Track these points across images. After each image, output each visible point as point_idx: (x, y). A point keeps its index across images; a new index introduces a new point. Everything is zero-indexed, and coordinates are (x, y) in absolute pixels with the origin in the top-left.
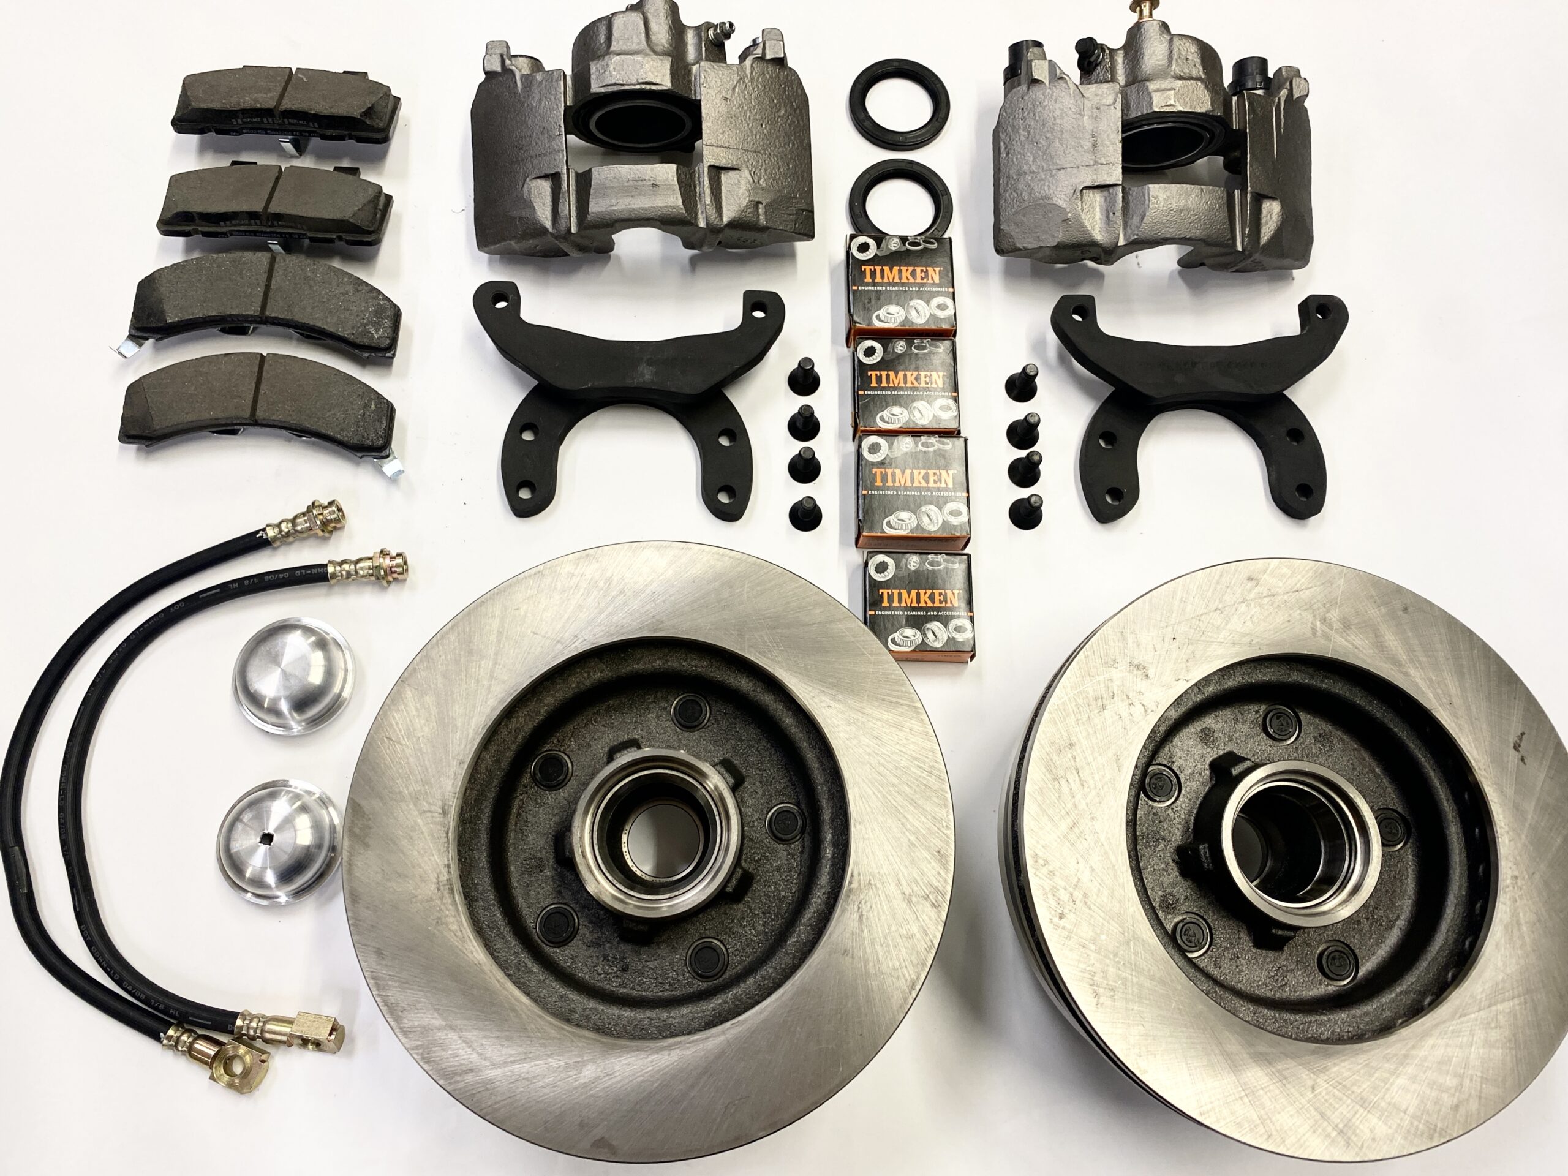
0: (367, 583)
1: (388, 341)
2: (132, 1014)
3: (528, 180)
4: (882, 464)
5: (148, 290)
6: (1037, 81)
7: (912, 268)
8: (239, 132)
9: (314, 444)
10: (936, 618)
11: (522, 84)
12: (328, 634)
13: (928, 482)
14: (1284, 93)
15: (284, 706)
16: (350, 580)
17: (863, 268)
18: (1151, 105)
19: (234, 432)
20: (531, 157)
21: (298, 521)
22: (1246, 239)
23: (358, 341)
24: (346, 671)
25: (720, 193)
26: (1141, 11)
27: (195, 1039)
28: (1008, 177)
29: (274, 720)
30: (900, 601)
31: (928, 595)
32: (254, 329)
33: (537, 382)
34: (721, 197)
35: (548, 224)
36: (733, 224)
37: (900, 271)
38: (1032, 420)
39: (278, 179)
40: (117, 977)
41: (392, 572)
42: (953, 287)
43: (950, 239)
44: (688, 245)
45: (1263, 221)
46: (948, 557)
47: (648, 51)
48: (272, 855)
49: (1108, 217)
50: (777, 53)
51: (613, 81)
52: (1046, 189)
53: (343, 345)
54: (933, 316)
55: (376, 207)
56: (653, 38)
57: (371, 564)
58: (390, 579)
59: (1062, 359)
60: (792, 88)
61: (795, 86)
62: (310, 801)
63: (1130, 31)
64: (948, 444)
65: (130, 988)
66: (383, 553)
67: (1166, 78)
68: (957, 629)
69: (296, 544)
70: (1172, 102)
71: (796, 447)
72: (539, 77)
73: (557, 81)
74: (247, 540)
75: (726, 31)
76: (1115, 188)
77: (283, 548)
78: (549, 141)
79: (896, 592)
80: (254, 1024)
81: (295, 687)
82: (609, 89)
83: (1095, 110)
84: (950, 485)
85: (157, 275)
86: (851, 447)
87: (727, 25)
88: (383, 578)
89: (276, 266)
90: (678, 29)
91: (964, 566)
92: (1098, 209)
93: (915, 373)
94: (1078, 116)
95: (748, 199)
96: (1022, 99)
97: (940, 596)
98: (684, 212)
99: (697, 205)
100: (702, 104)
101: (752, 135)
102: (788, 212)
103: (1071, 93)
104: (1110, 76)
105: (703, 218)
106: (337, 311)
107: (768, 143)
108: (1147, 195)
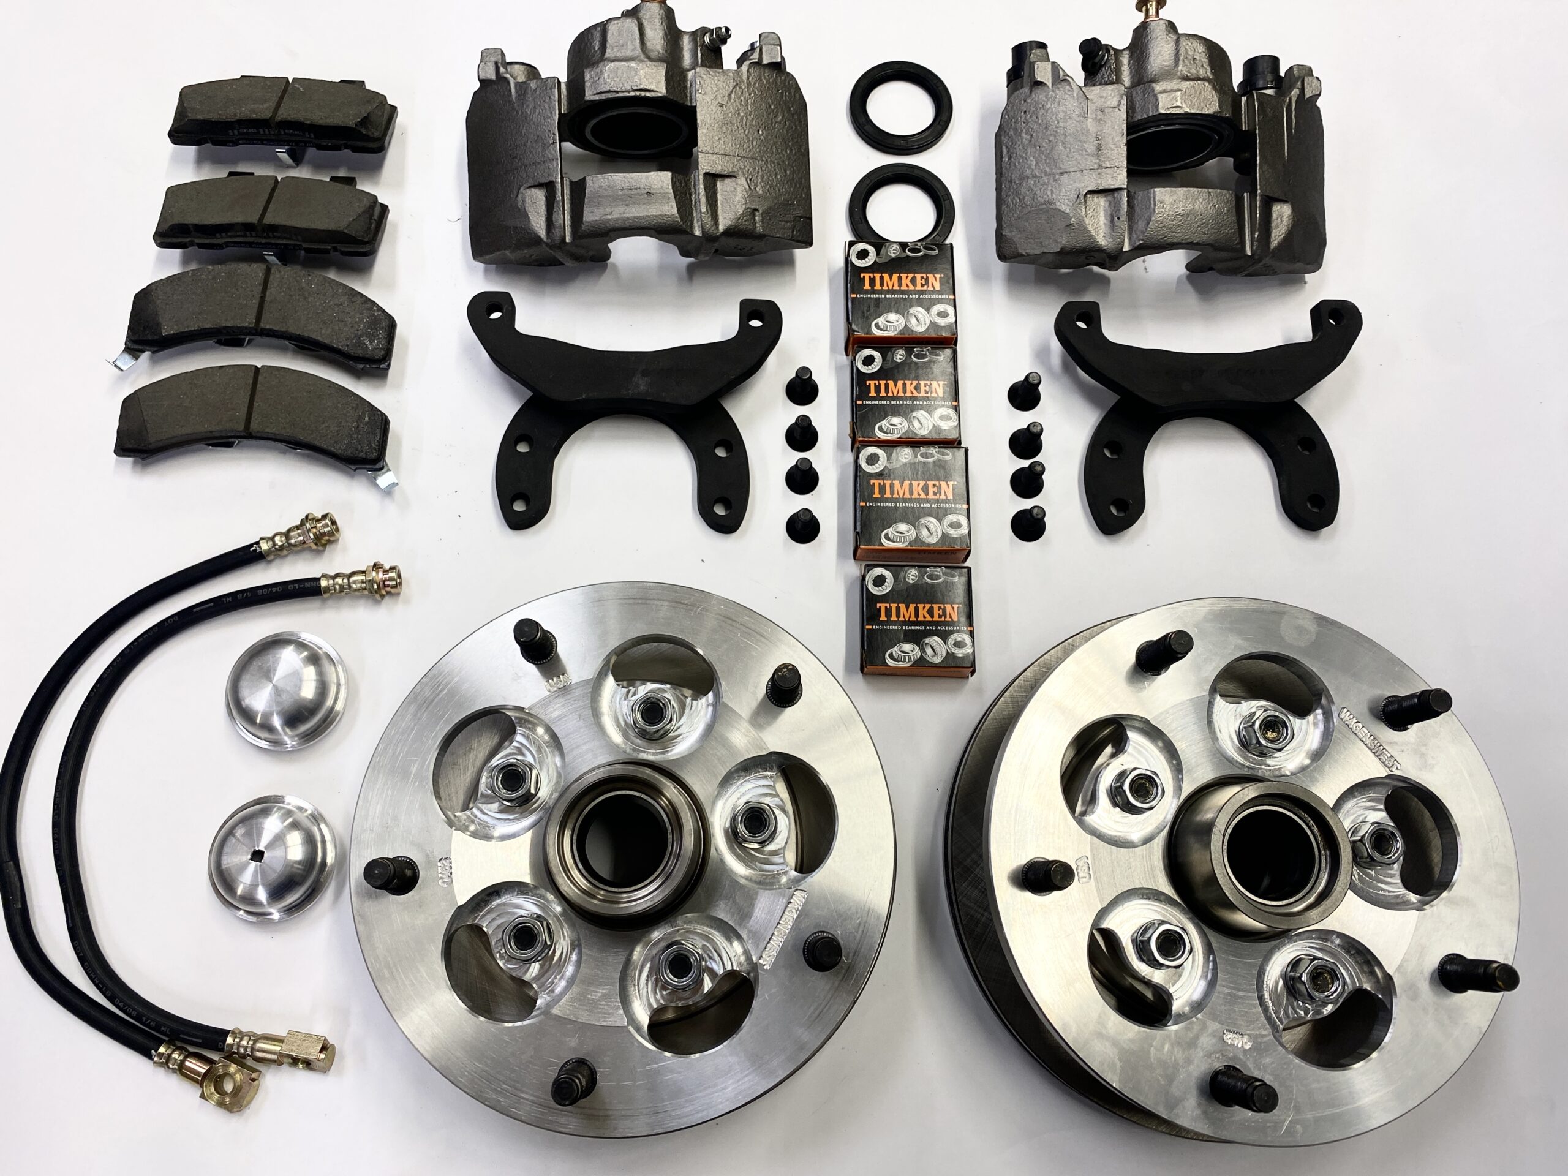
0: (362, 596)
1: (383, 352)
2: (123, 1030)
3: (522, 189)
4: (880, 475)
5: (144, 302)
6: (1040, 83)
7: (912, 275)
8: (236, 143)
9: (308, 456)
10: (936, 633)
11: (517, 92)
12: (320, 648)
13: (927, 494)
14: (1295, 92)
15: (277, 722)
16: (343, 594)
17: (862, 275)
18: (1157, 107)
19: (229, 445)
20: (526, 166)
21: (292, 534)
22: (1255, 244)
23: (352, 353)
24: (338, 685)
25: (716, 201)
26: (1147, 11)
27: (186, 1057)
28: (1011, 181)
29: (266, 735)
30: (898, 616)
31: (926, 609)
32: (250, 341)
33: (531, 394)
34: (716, 205)
35: (542, 233)
36: (729, 232)
37: (900, 278)
38: (1034, 430)
39: (273, 190)
40: (109, 993)
41: (386, 586)
42: (954, 294)
43: (951, 244)
44: (684, 253)
45: (1274, 224)
46: (948, 571)
47: (642, 57)
48: (264, 873)
49: (1112, 222)
50: (775, 58)
51: (608, 88)
52: (1049, 193)
53: (337, 357)
54: (933, 325)
55: (371, 216)
56: (648, 44)
57: (364, 578)
58: (384, 592)
59: (1065, 366)
60: (790, 93)
61: (792, 91)
62: (302, 818)
63: (1136, 31)
64: (948, 455)
65: (121, 1005)
66: (377, 566)
67: (1172, 79)
68: (959, 644)
69: (290, 558)
70: (1179, 104)
71: (794, 457)
72: (533, 84)
73: (551, 89)
74: (241, 553)
75: (722, 36)
76: (1120, 192)
77: (277, 562)
78: (543, 149)
79: (894, 606)
80: (244, 1043)
81: (287, 700)
82: (603, 97)
83: (1099, 113)
84: (950, 497)
85: (153, 287)
86: (850, 457)
87: (723, 30)
88: (376, 592)
89: (271, 277)
90: (673, 34)
91: (964, 579)
92: (1102, 214)
93: (915, 383)
94: (1082, 119)
95: (744, 206)
96: (1025, 101)
97: (939, 610)
98: (679, 220)
99: (692, 213)
100: (698, 110)
101: (749, 141)
102: (786, 219)
103: (1075, 95)
104: (1115, 77)
105: (699, 227)
106: (332, 322)
107: (765, 149)
108: (1152, 199)
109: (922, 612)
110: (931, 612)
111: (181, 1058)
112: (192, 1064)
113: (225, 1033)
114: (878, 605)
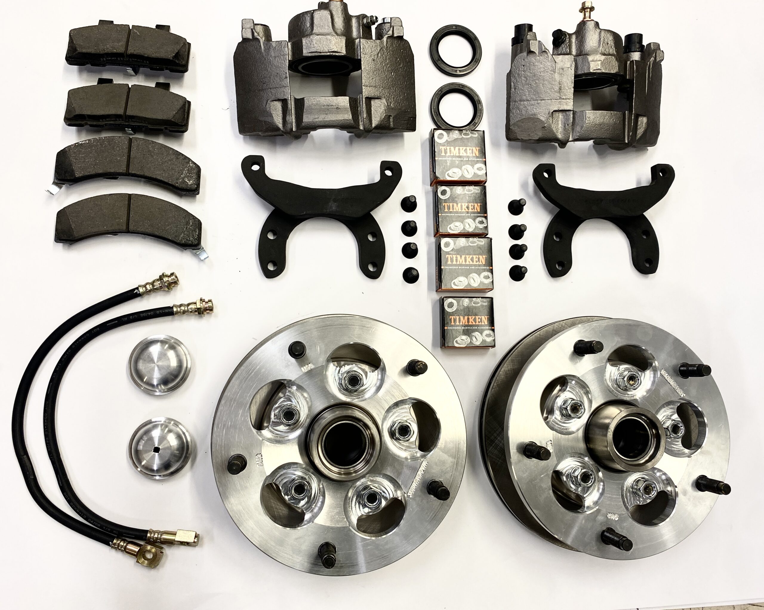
0: (193, 316)
1: (195, 186)
3: (269, 101)
4: (451, 253)
5: (63, 157)
6: (533, 52)
7: (465, 148)
8: (105, 65)
10: (477, 330)
11: (264, 47)
12: (174, 339)
13: (473, 262)
14: (652, 59)
15: (156, 382)
16: (185, 315)
17: (440, 147)
18: (589, 68)
20: (271, 89)
21: (155, 283)
22: (630, 138)
23: (180, 186)
24: (187, 362)
25: (371, 111)
26: (585, 15)
27: (127, 544)
28: (514, 101)
30: (459, 322)
31: (473, 319)
33: (274, 208)
34: (371, 113)
35: (280, 126)
36: (377, 127)
37: (459, 149)
38: (523, 228)
39: (128, 93)
40: (84, 516)
41: (206, 310)
42: (485, 158)
43: (483, 130)
45: (639, 127)
46: (482, 299)
47: (334, 33)
49: (565, 126)
50: (400, 33)
51: (315, 51)
52: (535, 110)
54: (475, 174)
55: (184, 110)
56: (336, 25)
57: (196, 306)
58: (205, 313)
59: (535, 193)
61: (408, 50)
63: (579, 24)
64: (481, 241)
65: (92, 522)
66: (202, 300)
67: (597, 54)
68: (487, 336)
70: (599, 68)
71: (405, 240)
72: (274, 44)
73: (283, 47)
74: (128, 294)
76: (569, 112)
77: (148, 298)
78: (280, 81)
79: (458, 317)
80: (156, 536)
82: (313, 54)
83: (561, 70)
84: (483, 263)
85: (68, 150)
86: (435, 243)
87: (374, 18)
88: (201, 313)
89: (132, 142)
90: (347, 18)
91: (490, 304)
92: (560, 122)
93: (466, 204)
94: (552, 72)
95: (385, 114)
96: (524, 60)
97: (479, 319)
98: (352, 122)
99: (359, 117)
100: (362, 63)
101: (387, 79)
102: (404, 119)
103: (550, 60)
104: (568, 50)
105: (362, 125)
106: (168, 170)
107: (395, 83)
108: (585, 116)
109: (471, 320)
110: (475, 320)
111: (125, 545)
112: (130, 547)
113: (146, 532)
114: (450, 317)
